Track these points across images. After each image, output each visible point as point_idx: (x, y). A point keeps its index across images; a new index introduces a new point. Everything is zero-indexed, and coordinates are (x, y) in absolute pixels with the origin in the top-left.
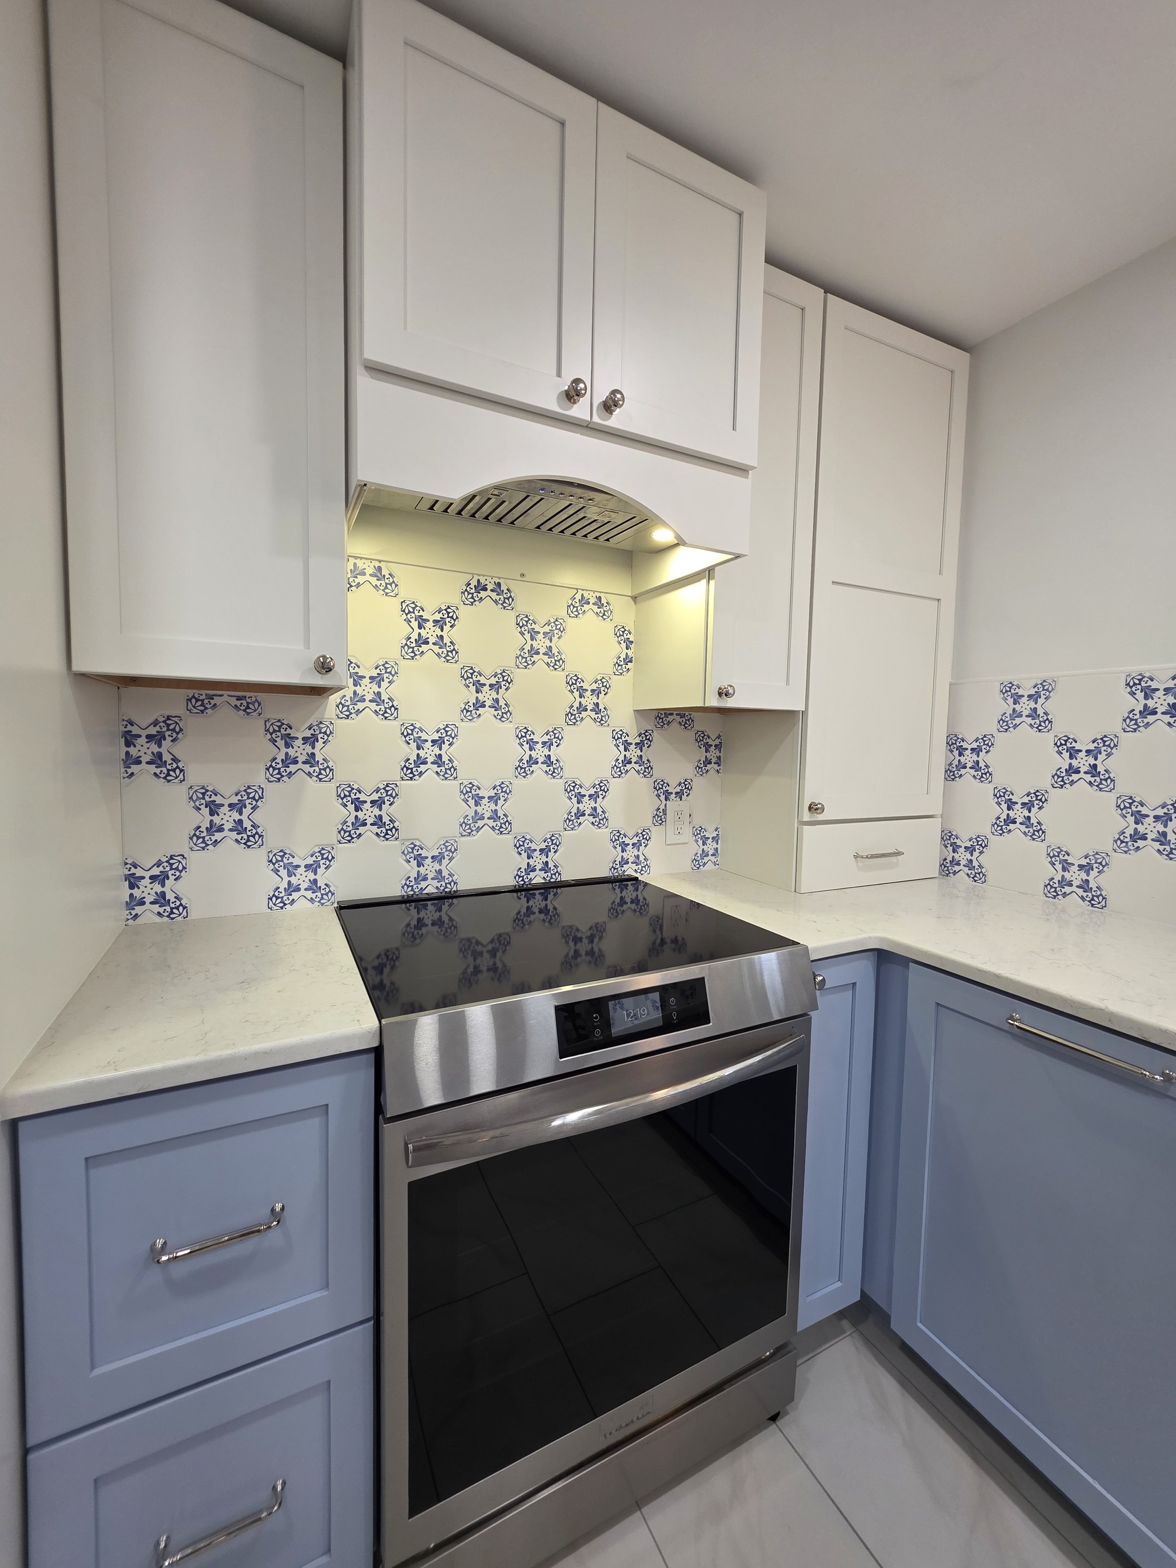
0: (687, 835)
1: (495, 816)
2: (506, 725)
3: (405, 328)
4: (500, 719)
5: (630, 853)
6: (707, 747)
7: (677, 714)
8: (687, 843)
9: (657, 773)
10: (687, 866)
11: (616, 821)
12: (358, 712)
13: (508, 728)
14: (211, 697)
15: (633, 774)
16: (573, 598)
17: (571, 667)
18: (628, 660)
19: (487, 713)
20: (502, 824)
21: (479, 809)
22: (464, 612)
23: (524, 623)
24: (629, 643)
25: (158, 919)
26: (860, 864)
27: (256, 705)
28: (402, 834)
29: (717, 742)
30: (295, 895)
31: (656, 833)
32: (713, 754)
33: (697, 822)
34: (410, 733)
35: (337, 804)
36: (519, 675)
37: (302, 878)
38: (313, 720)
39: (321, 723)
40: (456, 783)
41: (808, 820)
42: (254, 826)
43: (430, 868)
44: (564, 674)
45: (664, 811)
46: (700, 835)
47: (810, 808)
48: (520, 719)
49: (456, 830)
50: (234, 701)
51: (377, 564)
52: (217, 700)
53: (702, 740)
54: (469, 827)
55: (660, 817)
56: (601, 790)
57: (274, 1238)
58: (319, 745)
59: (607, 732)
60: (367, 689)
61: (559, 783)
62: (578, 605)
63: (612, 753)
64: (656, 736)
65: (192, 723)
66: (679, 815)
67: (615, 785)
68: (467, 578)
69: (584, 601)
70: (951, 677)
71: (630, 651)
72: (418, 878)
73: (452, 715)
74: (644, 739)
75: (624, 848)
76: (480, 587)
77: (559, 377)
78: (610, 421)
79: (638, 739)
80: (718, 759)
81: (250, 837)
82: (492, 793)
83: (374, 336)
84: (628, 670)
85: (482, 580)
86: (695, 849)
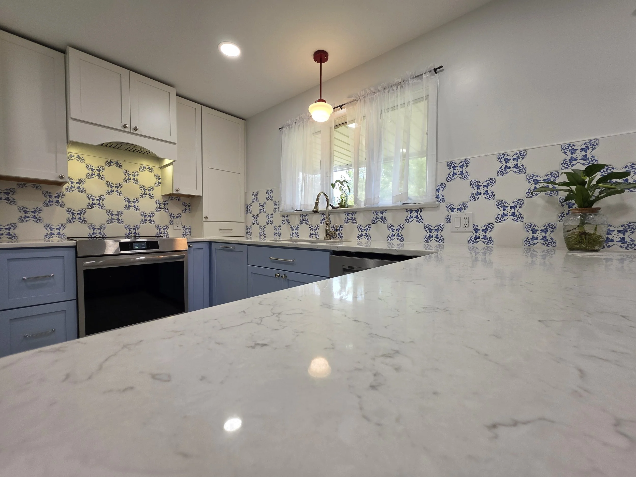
0: (180, 227)
1: (118, 219)
2: (121, 197)
3: (81, 112)
4: (119, 195)
5: (162, 231)
6: (186, 206)
7: (176, 197)
8: (180, 229)
9: (170, 211)
10: (181, 235)
11: (157, 222)
12: (73, 191)
14: (25, 184)
15: (162, 212)
16: (141, 167)
17: (141, 183)
18: (159, 183)
19: (114, 193)
20: (120, 221)
21: (113, 217)
22: (106, 168)
23: (126, 172)
24: (159, 179)
25: (8, 239)
26: (221, 231)
27: (40, 187)
28: (88, 222)
29: (189, 205)
30: (52, 234)
31: (170, 226)
32: (188, 208)
33: (183, 224)
34: (89, 197)
35: (67, 213)
36: (124, 185)
37: (55, 231)
38: (58, 192)
39: (61, 193)
40: (105, 210)
41: (205, 220)
42: (39, 217)
43: (97, 231)
44: (139, 185)
45: (173, 221)
46: (184, 227)
47: (205, 218)
49: (105, 222)
50: (32, 186)
51: (78, 155)
52: (26, 185)
53: (184, 204)
54: (110, 221)
55: (171, 223)
57: (52, 281)
58: (60, 198)
59: (153, 200)
60: (76, 185)
61: (138, 212)
62: (143, 169)
63: (155, 206)
64: (169, 202)
65: (19, 190)
66: (177, 222)
67: (156, 214)
68: (107, 160)
69: (144, 168)
70: (246, 192)
71: (160, 181)
72: (93, 234)
73: (103, 193)
74: (165, 203)
75: (160, 229)
76: (111, 162)
77: (122, 122)
78: (136, 132)
79: (163, 203)
80: (190, 209)
81: (38, 220)
82: (117, 213)
83: (73, 113)
84: (159, 185)
85: (112, 161)
86: (183, 231)
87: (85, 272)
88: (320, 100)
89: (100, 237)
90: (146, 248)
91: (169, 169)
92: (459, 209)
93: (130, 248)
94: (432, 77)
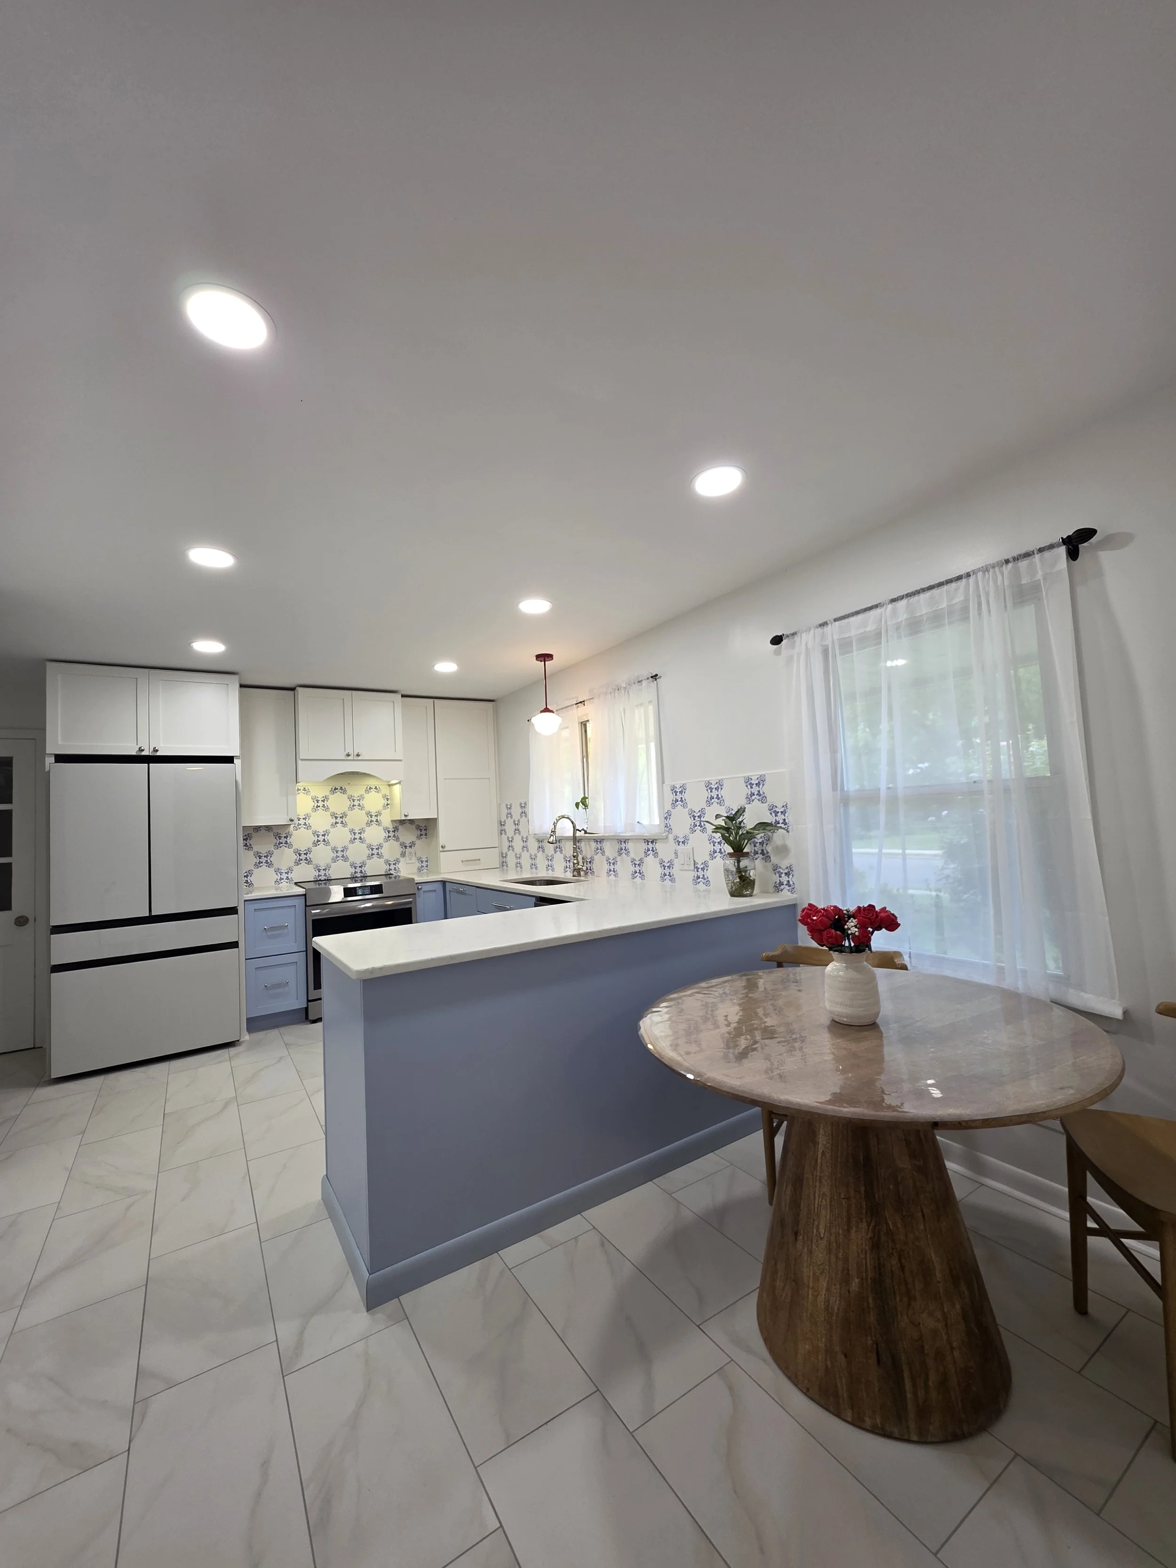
0: (414, 860)
1: (343, 856)
3: (309, 753)
4: (344, 827)
5: (392, 867)
6: (421, 830)
8: (415, 862)
9: (401, 840)
10: (416, 871)
11: (386, 856)
12: (299, 828)
13: (347, 829)
15: (392, 842)
16: (367, 788)
17: (367, 809)
18: (388, 805)
19: (339, 825)
20: (345, 859)
21: (338, 854)
22: (331, 797)
23: (351, 798)
24: (388, 799)
25: (246, 887)
26: (464, 864)
27: (272, 831)
28: (313, 863)
29: (425, 828)
30: (282, 881)
31: (402, 859)
32: (423, 832)
33: (419, 855)
34: (315, 833)
35: (294, 855)
36: (349, 813)
37: (284, 876)
38: (287, 832)
39: (289, 834)
40: (330, 847)
41: (442, 850)
42: (271, 862)
43: (322, 873)
44: (365, 811)
45: (405, 853)
46: (420, 860)
47: (441, 846)
48: (350, 826)
49: (330, 861)
50: (266, 831)
51: (304, 787)
52: (262, 831)
53: (419, 828)
54: (335, 860)
55: (403, 855)
56: (380, 846)
57: (286, 931)
58: (288, 838)
59: (381, 828)
60: (302, 822)
61: (365, 845)
62: (368, 791)
63: (384, 835)
64: (400, 828)
65: (254, 835)
66: (410, 853)
67: (385, 845)
68: (331, 787)
69: (370, 788)
70: (499, 802)
71: (388, 802)
72: (319, 876)
73: (328, 827)
74: (396, 830)
75: (390, 865)
76: (336, 789)
77: (345, 751)
78: (359, 758)
79: (393, 830)
80: (426, 835)
81: (269, 864)
82: (342, 849)
83: (302, 755)
84: (388, 808)
85: (337, 787)
86: (418, 865)
87: (313, 920)
88: (546, 710)
89: (325, 880)
90: (370, 893)
91: (397, 789)
92: (683, 842)
93: (354, 894)
94: (652, 684)
